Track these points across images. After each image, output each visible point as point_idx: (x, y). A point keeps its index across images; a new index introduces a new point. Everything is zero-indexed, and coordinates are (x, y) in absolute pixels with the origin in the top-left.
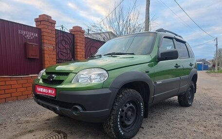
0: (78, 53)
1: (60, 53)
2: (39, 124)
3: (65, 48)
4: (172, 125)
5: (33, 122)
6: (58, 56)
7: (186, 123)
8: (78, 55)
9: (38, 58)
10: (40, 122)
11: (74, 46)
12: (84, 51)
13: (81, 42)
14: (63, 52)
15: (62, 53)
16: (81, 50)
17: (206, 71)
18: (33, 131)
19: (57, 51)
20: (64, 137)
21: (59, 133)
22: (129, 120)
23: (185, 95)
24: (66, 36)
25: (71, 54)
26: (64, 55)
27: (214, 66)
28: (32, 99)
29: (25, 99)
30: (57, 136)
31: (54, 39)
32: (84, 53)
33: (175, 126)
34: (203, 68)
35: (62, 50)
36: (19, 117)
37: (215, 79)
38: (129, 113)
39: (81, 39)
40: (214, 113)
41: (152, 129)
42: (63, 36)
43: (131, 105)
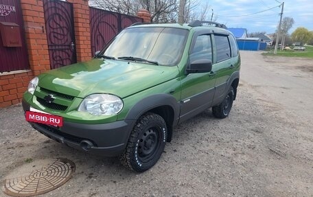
0: (81, 34)
1: (52, 35)
2: (37, 149)
3: (61, 27)
4: (198, 148)
5: (28, 145)
6: (50, 39)
7: (216, 143)
8: (81, 38)
9: (20, 45)
10: (37, 145)
11: (73, 23)
12: (89, 30)
13: (84, 16)
14: (57, 33)
15: (56, 35)
16: (84, 29)
17: (262, 52)
18: (31, 160)
19: (49, 31)
20: (72, 167)
21: (65, 163)
22: (149, 149)
23: (220, 105)
24: (60, 7)
25: (69, 35)
26: (59, 38)
27: (274, 43)
28: (19, 106)
29: (8, 107)
30: (63, 167)
31: (42, 15)
32: (89, 34)
33: (202, 148)
34: (259, 47)
35: (55, 31)
36: (8, 138)
37: (270, 67)
38: (149, 141)
39: (83, 12)
40: (251, 127)
41: (176, 153)
42: (55, 8)
43: (152, 132)
